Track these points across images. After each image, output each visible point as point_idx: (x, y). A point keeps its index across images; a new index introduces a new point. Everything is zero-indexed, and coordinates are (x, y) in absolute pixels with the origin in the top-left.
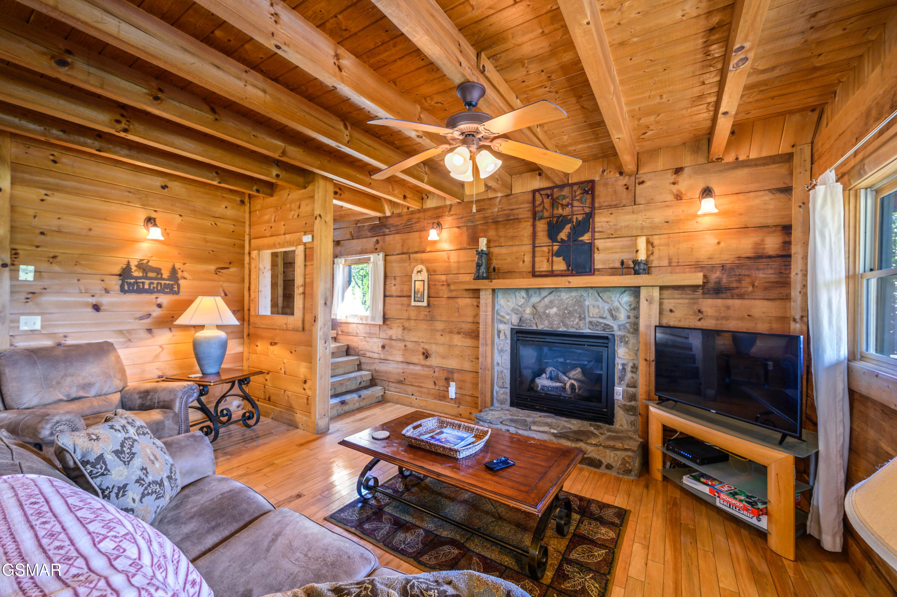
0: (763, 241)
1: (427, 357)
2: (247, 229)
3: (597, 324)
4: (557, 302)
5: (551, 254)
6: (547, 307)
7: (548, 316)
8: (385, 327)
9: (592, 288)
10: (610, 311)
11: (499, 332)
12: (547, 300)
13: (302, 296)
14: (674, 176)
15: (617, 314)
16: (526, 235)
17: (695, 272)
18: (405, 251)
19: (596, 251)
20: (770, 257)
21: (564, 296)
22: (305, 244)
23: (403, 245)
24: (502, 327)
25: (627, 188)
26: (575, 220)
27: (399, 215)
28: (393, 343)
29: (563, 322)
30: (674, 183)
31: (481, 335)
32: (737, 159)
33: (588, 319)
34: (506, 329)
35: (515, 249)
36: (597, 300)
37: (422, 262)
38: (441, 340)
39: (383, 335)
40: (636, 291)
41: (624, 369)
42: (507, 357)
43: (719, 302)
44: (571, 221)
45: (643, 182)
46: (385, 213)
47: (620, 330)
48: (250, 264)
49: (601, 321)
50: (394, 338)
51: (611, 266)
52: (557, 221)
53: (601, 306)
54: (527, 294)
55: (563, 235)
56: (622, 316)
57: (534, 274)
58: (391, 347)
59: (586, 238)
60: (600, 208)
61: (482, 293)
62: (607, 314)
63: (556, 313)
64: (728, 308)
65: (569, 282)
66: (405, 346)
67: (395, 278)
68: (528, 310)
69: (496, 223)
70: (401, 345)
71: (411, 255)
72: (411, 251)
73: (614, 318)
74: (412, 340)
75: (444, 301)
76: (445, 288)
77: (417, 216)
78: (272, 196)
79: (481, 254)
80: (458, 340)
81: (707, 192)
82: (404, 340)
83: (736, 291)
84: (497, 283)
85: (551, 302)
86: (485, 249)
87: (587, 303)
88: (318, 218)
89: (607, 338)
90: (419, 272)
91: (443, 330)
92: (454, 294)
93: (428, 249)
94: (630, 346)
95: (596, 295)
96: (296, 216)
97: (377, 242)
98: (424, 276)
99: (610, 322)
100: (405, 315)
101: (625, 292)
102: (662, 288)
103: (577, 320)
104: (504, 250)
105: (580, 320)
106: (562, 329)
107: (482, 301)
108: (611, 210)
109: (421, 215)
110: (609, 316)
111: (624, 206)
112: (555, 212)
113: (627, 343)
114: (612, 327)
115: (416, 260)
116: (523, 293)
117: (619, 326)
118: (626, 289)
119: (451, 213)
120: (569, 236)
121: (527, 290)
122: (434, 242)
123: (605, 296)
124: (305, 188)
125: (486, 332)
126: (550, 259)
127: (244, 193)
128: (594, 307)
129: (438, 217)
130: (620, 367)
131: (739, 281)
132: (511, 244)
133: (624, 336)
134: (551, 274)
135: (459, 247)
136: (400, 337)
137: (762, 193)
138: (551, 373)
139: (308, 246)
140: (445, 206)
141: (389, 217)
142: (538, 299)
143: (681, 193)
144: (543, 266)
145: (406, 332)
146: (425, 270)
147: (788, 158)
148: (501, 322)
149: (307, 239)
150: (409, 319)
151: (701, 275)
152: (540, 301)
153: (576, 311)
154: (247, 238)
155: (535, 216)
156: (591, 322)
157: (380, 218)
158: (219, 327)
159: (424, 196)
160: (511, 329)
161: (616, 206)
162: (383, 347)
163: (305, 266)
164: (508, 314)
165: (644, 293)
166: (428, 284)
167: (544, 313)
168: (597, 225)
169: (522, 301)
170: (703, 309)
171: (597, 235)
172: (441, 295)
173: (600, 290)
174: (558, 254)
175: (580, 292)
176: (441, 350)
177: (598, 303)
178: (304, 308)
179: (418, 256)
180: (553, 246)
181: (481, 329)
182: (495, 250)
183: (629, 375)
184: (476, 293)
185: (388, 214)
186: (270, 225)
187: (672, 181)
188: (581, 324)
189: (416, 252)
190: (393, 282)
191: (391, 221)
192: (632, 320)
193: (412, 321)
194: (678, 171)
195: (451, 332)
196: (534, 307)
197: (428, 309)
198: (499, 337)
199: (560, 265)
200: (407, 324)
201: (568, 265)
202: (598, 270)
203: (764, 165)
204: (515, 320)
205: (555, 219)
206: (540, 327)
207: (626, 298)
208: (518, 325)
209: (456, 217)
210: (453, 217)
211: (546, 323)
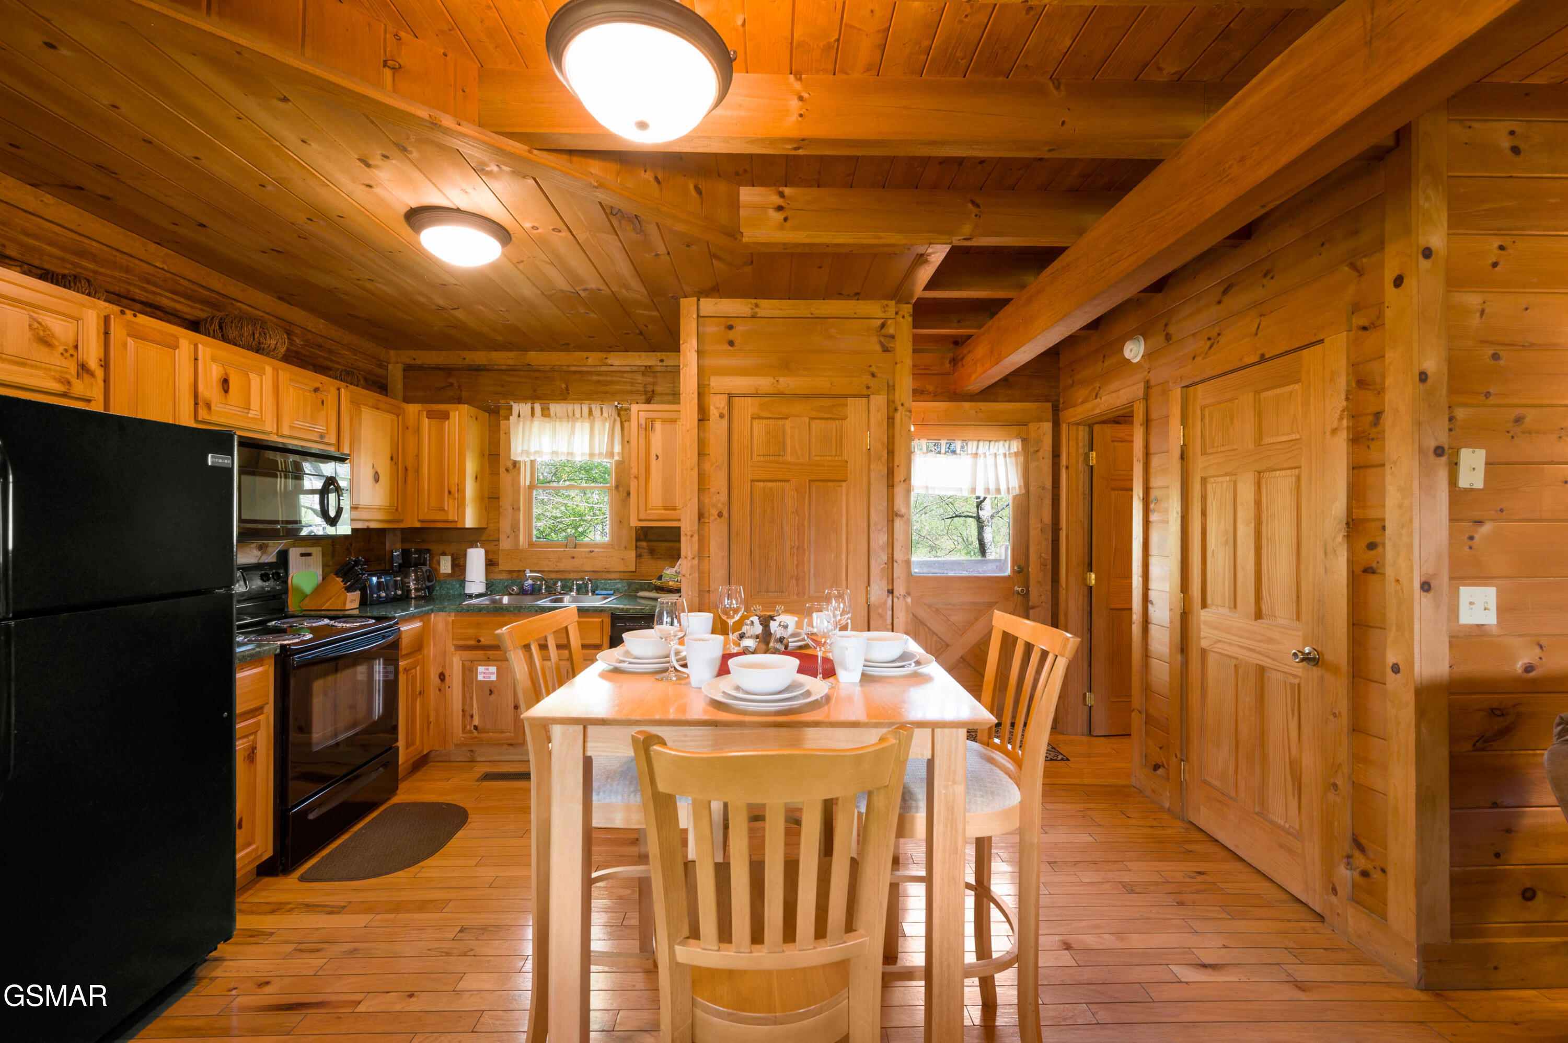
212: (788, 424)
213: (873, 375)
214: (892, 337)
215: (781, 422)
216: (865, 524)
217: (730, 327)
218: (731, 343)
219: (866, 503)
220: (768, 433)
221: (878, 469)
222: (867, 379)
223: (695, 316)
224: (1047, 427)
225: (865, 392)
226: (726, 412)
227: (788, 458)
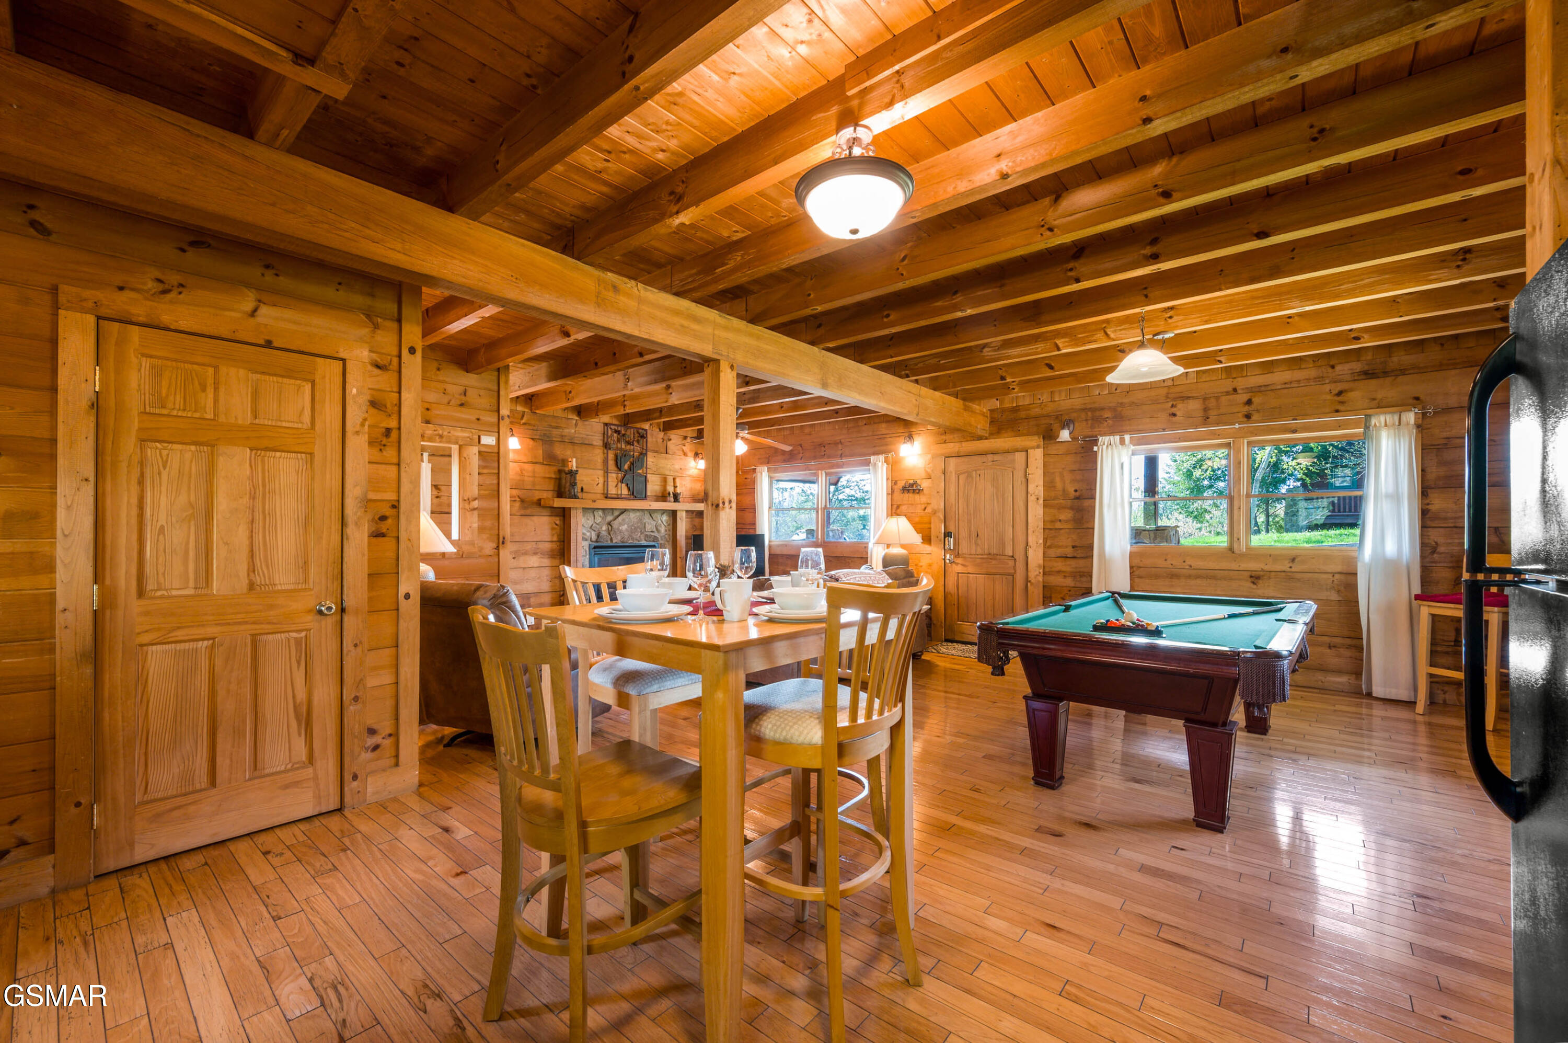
3: (650, 537)
4: (627, 520)
5: (617, 480)
6: (620, 524)
7: (621, 532)
9: (645, 510)
10: (656, 527)
12: (620, 518)
14: (683, 441)
15: (660, 529)
16: (599, 461)
19: (647, 482)
21: (632, 515)
24: (583, 543)
25: (663, 441)
26: (633, 456)
29: (631, 536)
30: (683, 446)
31: (572, 553)
33: (645, 533)
34: (587, 545)
35: (593, 473)
36: (648, 519)
40: (673, 513)
45: (670, 440)
47: (662, 540)
49: (652, 534)
51: (656, 494)
52: (622, 455)
53: (652, 523)
54: (604, 513)
55: (625, 467)
56: (663, 529)
57: (608, 497)
59: (642, 470)
60: (649, 451)
61: (573, 512)
62: (654, 529)
68: (604, 528)
69: (573, 443)
73: (658, 531)
75: (516, 520)
76: (517, 504)
79: (571, 473)
81: (696, 455)
85: (623, 520)
86: (574, 469)
87: (643, 519)
91: (515, 553)
95: (648, 515)
99: (656, 534)
101: (666, 513)
102: (686, 511)
103: (639, 534)
105: (642, 534)
106: (630, 542)
107: (573, 520)
108: (655, 454)
110: (655, 531)
111: (662, 453)
112: (621, 446)
114: (658, 538)
116: (600, 513)
117: (661, 537)
118: (664, 512)
119: (523, 421)
120: (629, 468)
121: (604, 510)
123: (651, 516)
125: (576, 550)
126: (618, 485)
128: (646, 523)
132: (587, 466)
133: (665, 544)
134: (618, 497)
135: (533, 461)
140: (517, 412)
142: (612, 518)
143: (686, 452)
144: (612, 491)
148: (583, 539)
149: (489, 440)
152: (614, 520)
153: (638, 527)
155: (606, 446)
156: (647, 535)
160: (590, 544)
161: (657, 452)
164: (589, 531)
165: (679, 514)
167: (617, 530)
168: (648, 463)
169: (600, 520)
171: (648, 470)
173: (651, 512)
174: (622, 481)
175: (640, 513)
176: (513, 574)
177: (648, 521)
180: (619, 474)
181: (573, 546)
187: (682, 444)
188: (642, 537)
192: (668, 532)
194: (685, 438)
196: (609, 524)
199: (624, 490)
201: (629, 490)
202: (649, 497)
204: (594, 536)
205: (620, 452)
206: (615, 541)
207: (665, 518)
208: (597, 541)
209: (531, 427)
210: (526, 427)
211: (619, 538)
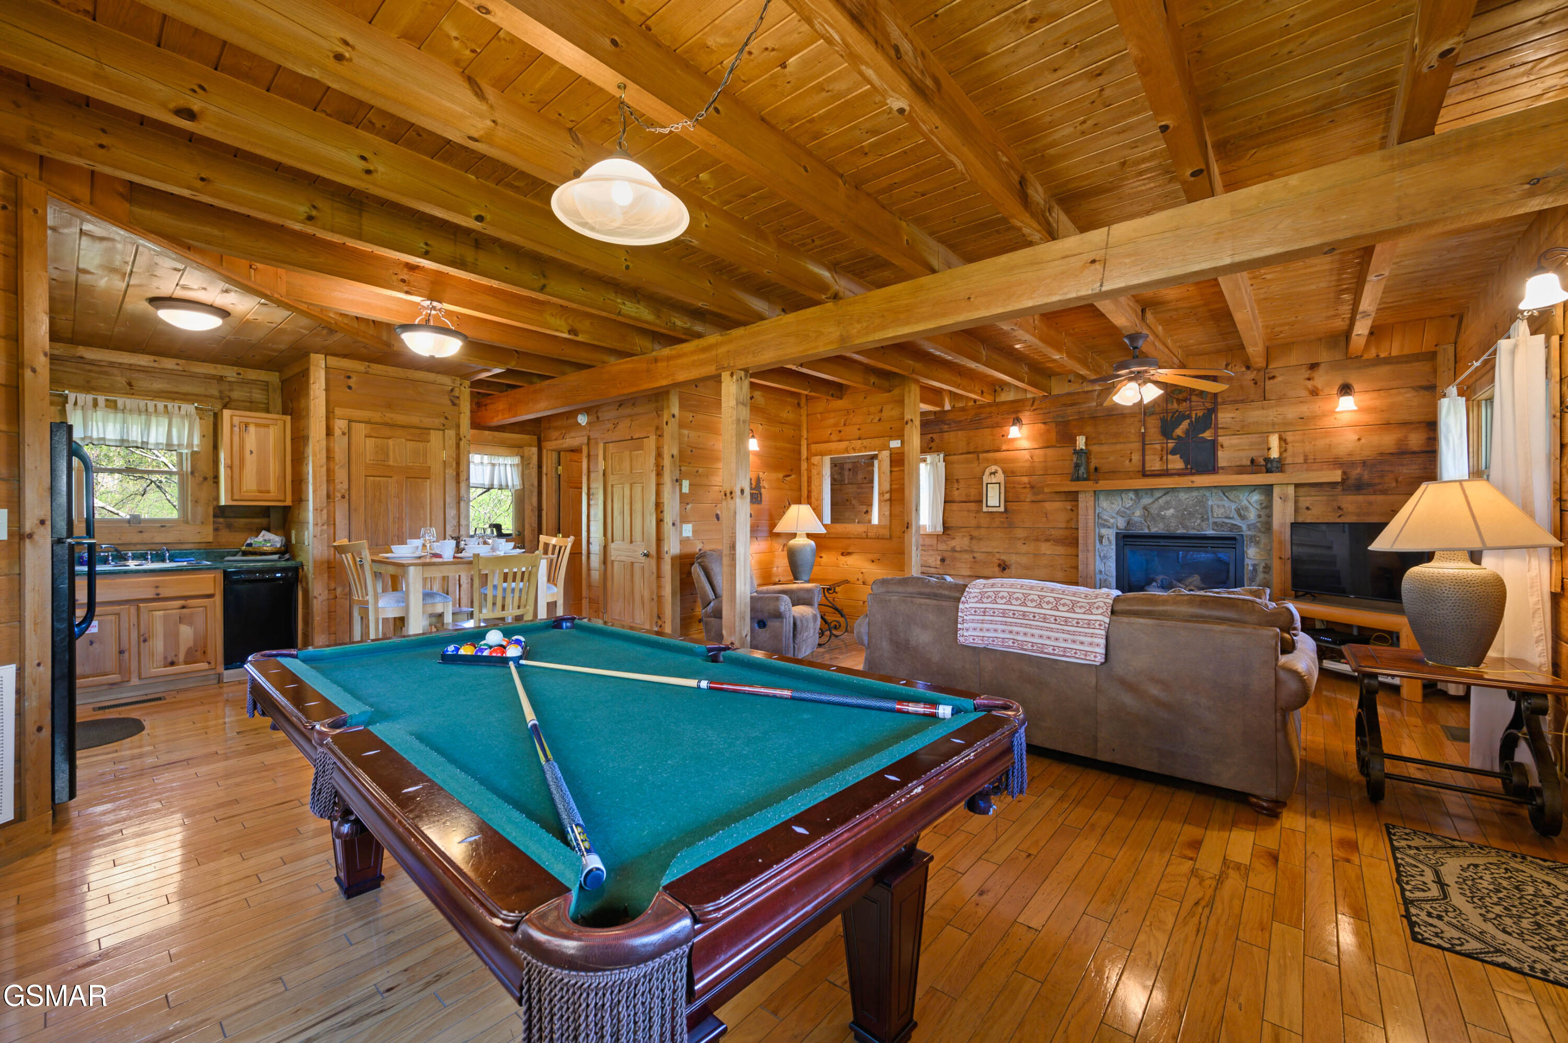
0: (1406, 437)
1: (1004, 569)
2: (804, 433)
3: (1223, 525)
4: (1174, 503)
5: (1165, 452)
6: (1162, 508)
7: (1163, 518)
8: (945, 538)
9: (1215, 487)
10: (1238, 511)
11: (1101, 538)
12: (1161, 501)
13: (888, 503)
14: (1309, 372)
15: (1246, 514)
16: (1133, 431)
17: (1335, 469)
18: (972, 450)
19: (1219, 448)
20: (1414, 453)
21: (1183, 496)
22: (891, 449)
23: (968, 444)
24: (1104, 531)
25: (1256, 383)
26: (1194, 416)
27: (963, 409)
28: (957, 555)
29: (1182, 524)
30: (1309, 379)
31: (1081, 541)
32: (1378, 356)
33: (1211, 520)
34: (1110, 534)
35: (1119, 447)
36: (1222, 500)
37: (996, 462)
38: (1024, 549)
39: (942, 547)
40: (1268, 490)
41: (1255, 570)
42: (1112, 565)
43: (1360, 498)
44: (1189, 417)
45: (1273, 377)
46: (943, 407)
47: (1249, 530)
48: (809, 470)
49: (1227, 521)
50: (958, 549)
51: (1238, 464)
52: (1172, 417)
53: (1226, 505)
54: (1137, 495)
55: (1179, 431)
56: (1252, 515)
57: (1145, 474)
58: (954, 559)
59: (1208, 435)
60: (1224, 403)
61: (1081, 497)
62: (1234, 514)
63: (1173, 515)
64: (1370, 503)
65: (1193, 482)
66: (974, 558)
67: (957, 481)
68: (1138, 513)
69: (1094, 418)
70: (968, 557)
71: (981, 456)
72: (979, 450)
73: (1243, 517)
74: (983, 550)
75: (1026, 506)
76: (1027, 490)
77: (988, 410)
78: (841, 398)
79: (1079, 453)
80: (1046, 548)
81: (1346, 389)
82: (972, 552)
83: (1379, 487)
84: (1103, 484)
85: (1167, 503)
86: (1084, 447)
87: (1210, 503)
88: (910, 423)
89: (1234, 539)
90: (994, 473)
91: (1026, 538)
92: (1039, 497)
93: (1004, 447)
94: (1262, 546)
95: (1221, 494)
96: (876, 420)
97: (932, 440)
98: (1000, 477)
99: (1238, 522)
100: (973, 522)
101: (1254, 490)
102: (1297, 486)
103: (1199, 521)
104: (1105, 448)
105: (1203, 521)
106: (1181, 531)
107: (1081, 505)
108: (1239, 406)
109: (994, 409)
110: (1236, 516)
111: (1252, 401)
112: (1170, 406)
113: (1257, 543)
114: (1240, 527)
115: (987, 460)
116: (1132, 495)
117: (1248, 526)
119: (1034, 407)
120: (1187, 432)
121: (1136, 491)
122: (1013, 440)
123: (1232, 495)
124: (890, 391)
125: (1086, 538)
126: (1165, 458)
127: (799, 394)
128: (1218, 506)
129: (1018, 412)
130: (1251, 568)
131: (1382, 477)
132: (1114, 441)
133: (1255, 536)
134: (1166, 473)
135: (1045, 445)
136: (966, 548)
137: (1405, 390)
138: (1162, 581)
139: (894, 451)
140: (1026, 399)
141: (948, 411)
142: (1150, 500)
143: (1318, 389)
144: (1154, 464)
145: (974, 542)
146: (1000, 471)
147: (1432, 356)
148: (1104, 526)
149: (895, 444)
150: (978, 527)
151: (1339, 472)
152: (1153, 502)
153: (1197, 511)
154: (804, 443)
155: (1145, 411)
156: (1215, 523)
157: (935, 413)
158: (809, 536)
159: (997, 388)
160: (1117, 533)
161: (1242, 401)
162: (943, 560)
163: (891, 472)
164: (1113, 517)
165: (1276, 491)
166: (1005, 487)
167: (1159, 515)
168: (1220, 420)
169: (1131, 503)
170: (1344, 506)
171: (1220, 432)
172: (1022, 499)
173: (1225, 490)
174: (1173, 452)
175: (1202, 492)
176: (1024, 560)
177: (1223, 503)
178: (891, 515)
179: (991, 455)
180: (1167, 443)
181: (1081, 533)
182: (1095, 448)
183: (1261, 576)
184: (1073, 497)
185: (947, 407)
186: (839, 428)
187: (1307, 376)
188: (1204, 525)
189: (988, 452)
190: (956, 486)
191: (951, 416)
192: (1263, 519)
193: (983, 530)
194: (1313, 366)
195: (1037, 540)
196: (1145, 508)
197: (1005, 515)
198: (1101, 542)
199: (1176, 463)
200: (975, 533)
201: (1187, 462)
202: (1223, 468)
203: (1407, 362)
204: (1121, 523)
205: (1170, 415)
206: (1154, 530)
207: (1256, 497)
208: (1126, 529)
209: (1040, 412)
210: (1036, 412)
211: (1161, 526)
212: (391, 442)
213: (446, 418)
214: (458, 398)
215: (385, 441)
216: (442, 503)
217: (349, 377)
218: (350, 388)
219: (442, 491)
220: (377, 446)
221: (450, 472)
222: (443, 420)
223: (323, 366)
224: (534, 450)
225: (442, 427)
226: (346, 431)
227: (391, 463)
